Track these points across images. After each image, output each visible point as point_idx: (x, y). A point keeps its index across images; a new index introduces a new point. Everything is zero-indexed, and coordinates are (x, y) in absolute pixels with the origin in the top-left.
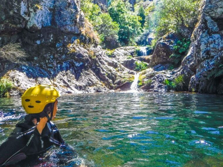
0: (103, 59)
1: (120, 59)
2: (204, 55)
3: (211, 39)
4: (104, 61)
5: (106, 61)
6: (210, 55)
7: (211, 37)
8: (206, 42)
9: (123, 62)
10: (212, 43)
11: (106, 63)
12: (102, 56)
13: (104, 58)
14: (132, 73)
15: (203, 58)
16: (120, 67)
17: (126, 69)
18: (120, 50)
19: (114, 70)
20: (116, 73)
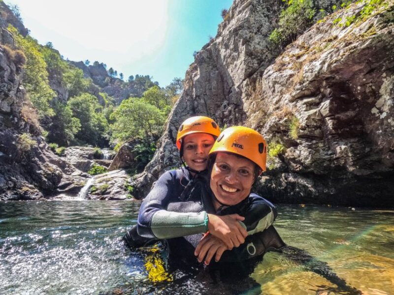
0: (44, 154)
1: (72, 160)
2: (167, 161)
3: (174, 148)
4: (44, 157)
5: (49, 157)
6: (172, 162)
7: (175, 146)
8: (170, 149)
9: (75, 163)
10: (175, 151)
11: (47, 159)
12: (44, 150)
13: (46, 153)
14: (85, 176)
15: (166, 164)
16: (69, 167)
17: (77, 170)
18: (74, 149)
19: (57, 170)
20: (60, 173)
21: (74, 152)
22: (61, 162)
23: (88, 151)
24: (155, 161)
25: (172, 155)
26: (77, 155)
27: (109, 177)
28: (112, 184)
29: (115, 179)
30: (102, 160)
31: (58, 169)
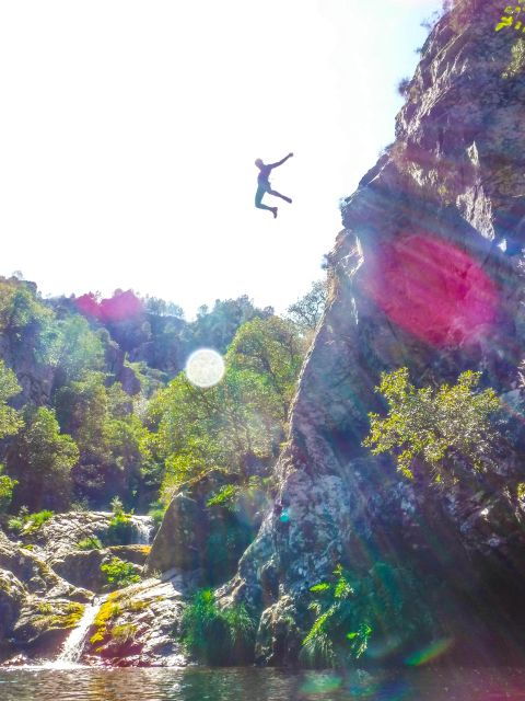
1: (59, 551)
2: (299, 538)
3: (316, 490)
6: (314, 537)
7: (317, 484)
14: (79, 598)
15: (295, 546)
16: (41, 573)
17: (61, 580)
18: (64, 521)
19: (12, 584)
20: (19, 593)
21: (66, 527)
22: (22, 561)
23: (98, 523)
24: (264, 540)
25: (310, 517)
26: (72, 536)
27: (140, 597)
28: (148, 620)
29: (154, 606)
30: (132, 547)
31: (15, 579)
